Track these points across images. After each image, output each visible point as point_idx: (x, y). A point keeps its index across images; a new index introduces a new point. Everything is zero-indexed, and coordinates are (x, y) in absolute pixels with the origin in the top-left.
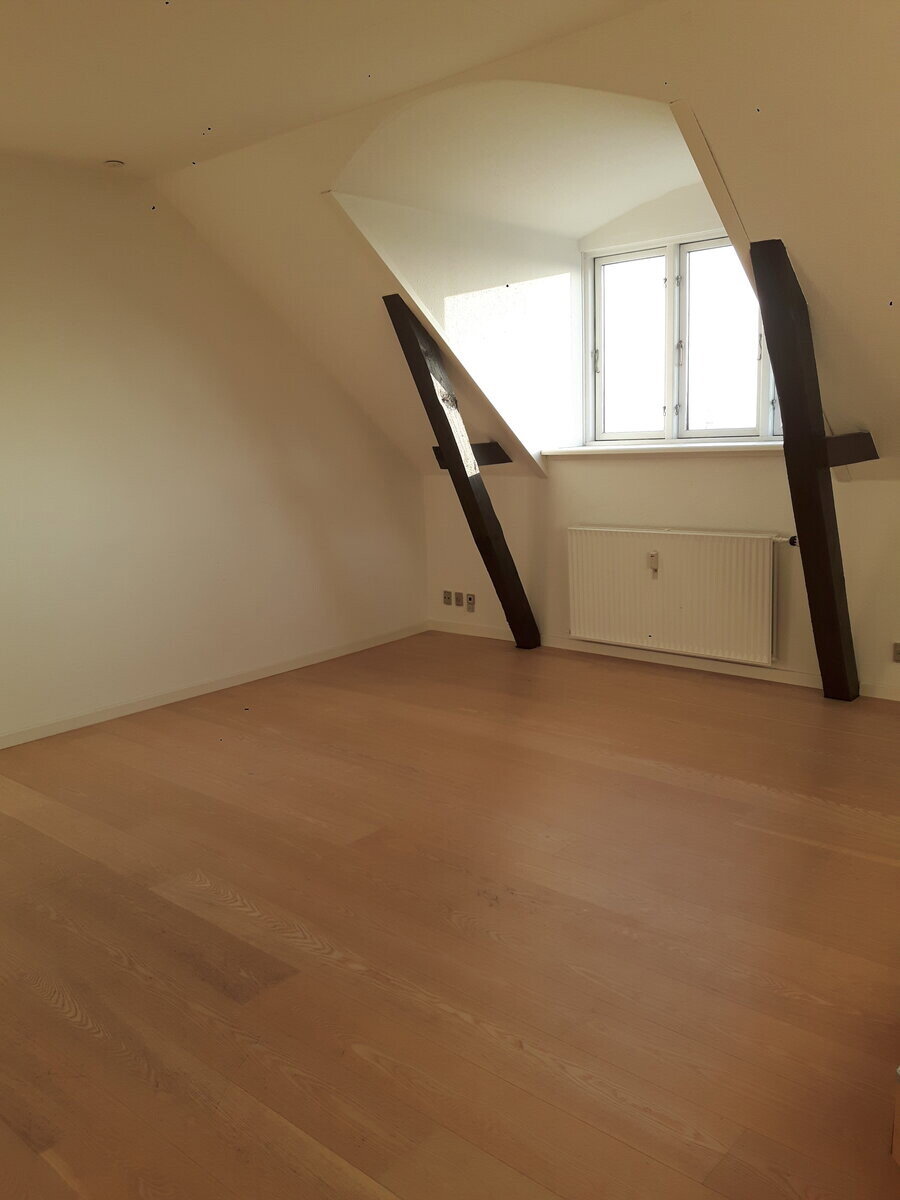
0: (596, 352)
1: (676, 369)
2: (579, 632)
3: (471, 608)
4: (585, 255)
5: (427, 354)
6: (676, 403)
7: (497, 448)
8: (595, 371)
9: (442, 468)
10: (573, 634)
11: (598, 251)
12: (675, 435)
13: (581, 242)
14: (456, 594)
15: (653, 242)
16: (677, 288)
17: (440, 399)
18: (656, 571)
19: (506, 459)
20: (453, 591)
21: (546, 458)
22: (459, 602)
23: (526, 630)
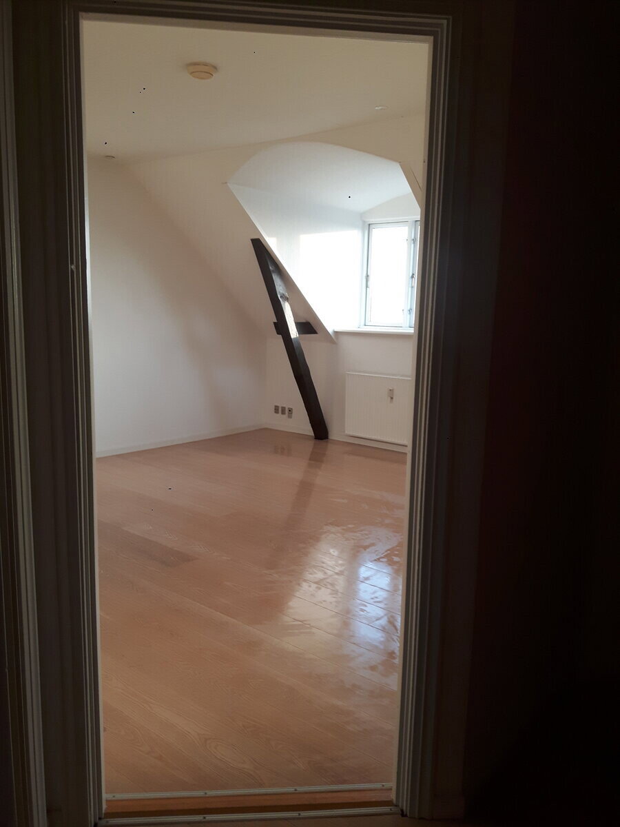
0: (367, 276)
1: (410, 289)
2: (349, 431)
3: (290, 416)
4: (364, 222)
5: (273, 271)
6: (409, 308)
7: (309, 326)
8: (367, 287)
9: (278, 334)
10: (346, 432)
11: (372, 221)
12: (408, 325)
13: (362, 215)
14: (282, 407)
15: (401, 219)
16: (413, 245)
17: (279, 296)
18: (392, 398)
19: (315, 332)
20: (280, 405)
21: (336, 333)
22: (283, 412)
23: (320, 429)
